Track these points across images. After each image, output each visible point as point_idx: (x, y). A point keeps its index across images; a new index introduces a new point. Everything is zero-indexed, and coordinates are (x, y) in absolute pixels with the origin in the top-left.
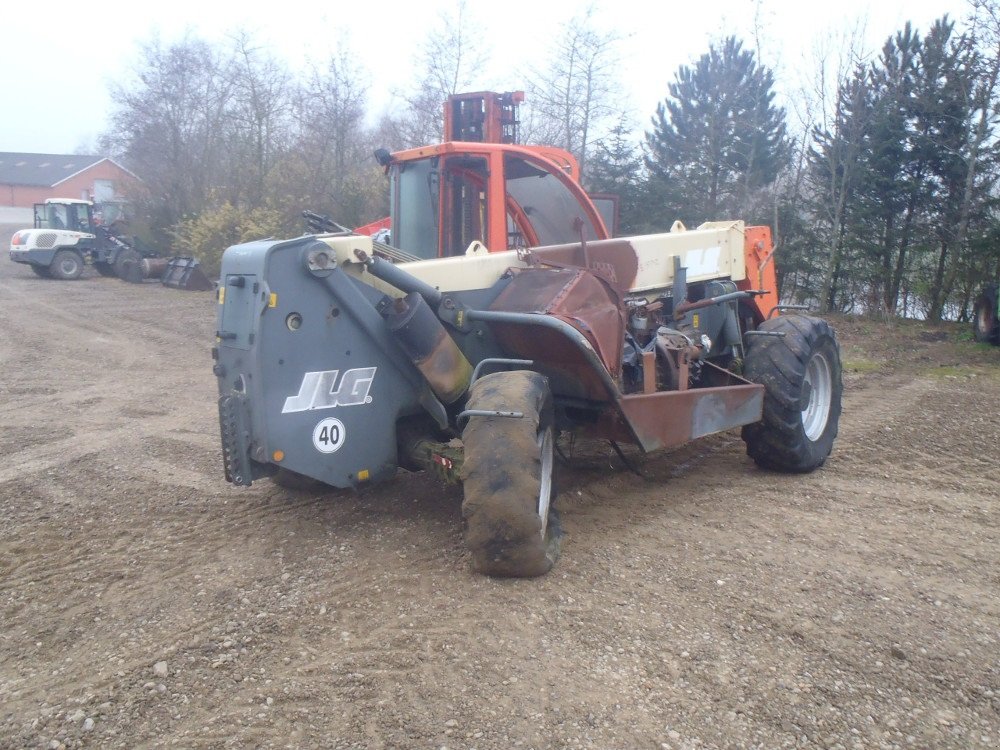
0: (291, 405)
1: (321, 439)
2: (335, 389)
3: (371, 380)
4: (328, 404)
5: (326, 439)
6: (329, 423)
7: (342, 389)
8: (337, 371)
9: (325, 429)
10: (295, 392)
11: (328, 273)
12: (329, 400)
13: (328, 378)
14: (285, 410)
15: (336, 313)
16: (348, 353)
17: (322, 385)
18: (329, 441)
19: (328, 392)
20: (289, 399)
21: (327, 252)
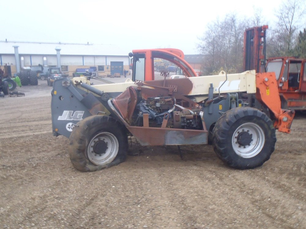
0: (60, 118)
1: (68, 128)
2: (72, 115)
3: (83, 114)
4: (70, 119)
5: (70, 128)
6: (71, 124)
7: (74, 116)
8: (73, 111)
9: (69, 125)
10: (61, 115)
11: (68, 86)
12: (70, 118)
13: (70, 113)
14: (58, 119)
15: (72, 96)
16: (76, 107)
17: (68, 114)
18: (71, 129)
19: (70, 116)
20: (60, 117)
21: (67, 81)
